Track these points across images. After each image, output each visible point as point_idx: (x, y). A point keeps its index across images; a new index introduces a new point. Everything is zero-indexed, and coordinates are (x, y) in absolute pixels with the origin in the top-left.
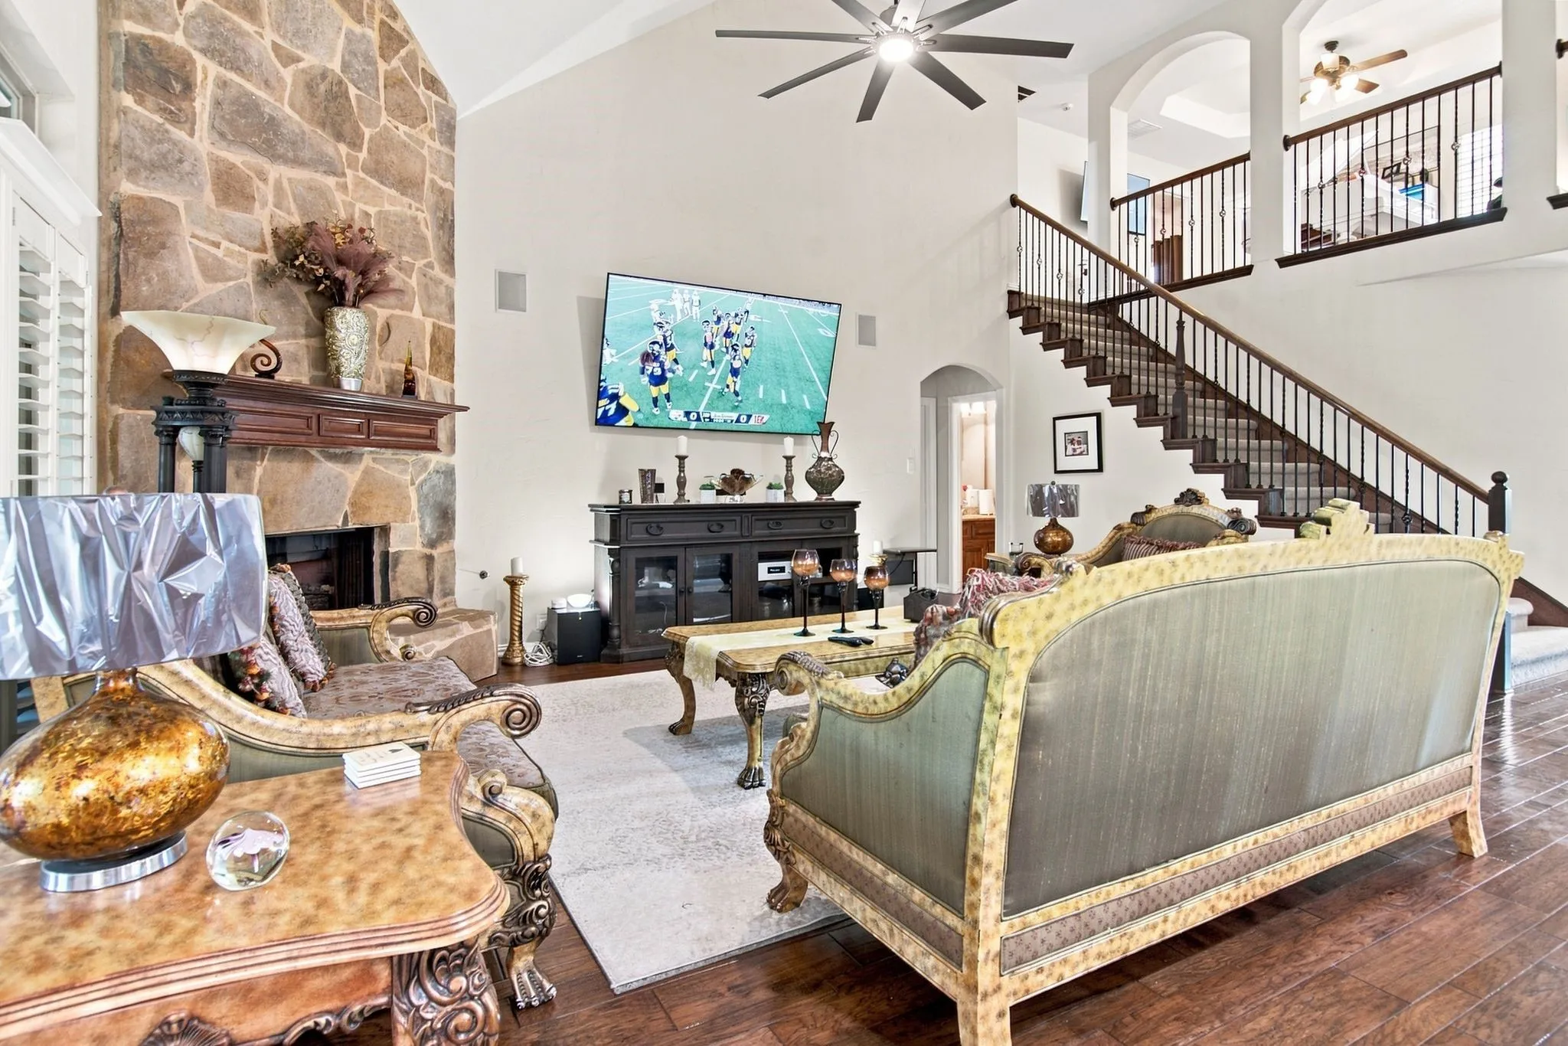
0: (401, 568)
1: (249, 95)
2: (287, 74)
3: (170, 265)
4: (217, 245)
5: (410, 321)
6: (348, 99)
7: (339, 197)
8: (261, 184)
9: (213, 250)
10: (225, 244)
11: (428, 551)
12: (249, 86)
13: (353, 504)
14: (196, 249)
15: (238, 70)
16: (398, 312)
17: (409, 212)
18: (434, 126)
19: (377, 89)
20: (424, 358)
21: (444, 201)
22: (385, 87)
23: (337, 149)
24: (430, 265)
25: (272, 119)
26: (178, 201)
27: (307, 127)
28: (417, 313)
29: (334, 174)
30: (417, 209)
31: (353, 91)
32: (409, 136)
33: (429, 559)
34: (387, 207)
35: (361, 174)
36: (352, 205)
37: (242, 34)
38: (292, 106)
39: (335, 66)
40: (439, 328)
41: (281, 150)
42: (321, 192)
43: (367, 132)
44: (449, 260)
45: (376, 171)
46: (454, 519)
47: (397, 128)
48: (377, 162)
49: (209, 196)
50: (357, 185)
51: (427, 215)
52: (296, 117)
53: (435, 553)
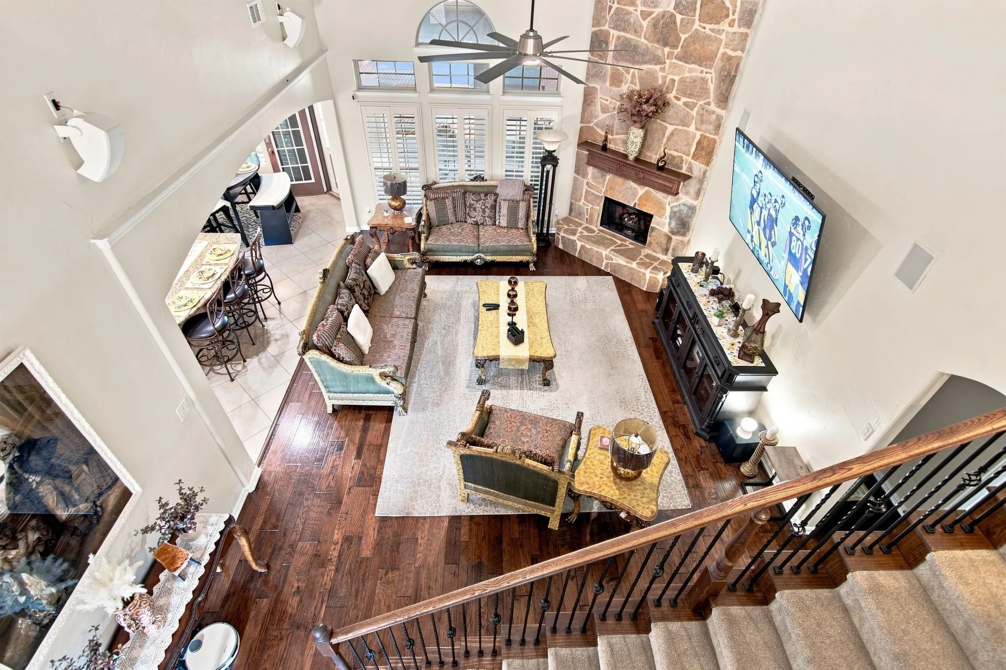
0: (654, 234)
1: (627, 39)
2: (645, 24)
3: (593, 108)
4: (607, 100)
5: (687, 132)
6: (675, 23)
7: (660, 74)
8: (627, 75)
9: (606, 102)
10: (610, 99)
11: (670, 234)
12: (628, 36)
13: (640, 200)
14: (601, 102)
15: (624, 30)
16: (680, 127)
17: (700, 75)
18: (736, 16)
19: (695, 9)
20: (689, 151)
21: (730, 64)
22: (701, 6)
23: (663, 51)
24: (708, 104)
25: (635, 46)
26: (598, 86)
27: (650, 45)
28: (692, 128)
29: (660, 63)
30: (706, 73)
31: (679, 17)
32: (712, 30)
33: (669, 239)
34: (687, 75)
35: (674, 61)
36: (666, 77)
37: (628, 13)
38: (645, 38)
39: (671, 9)
40: (705, 137)
41: (637, 59)
42: (652, 74)
43: (683, 37)
44: (724, 100)
45: (683, 57)
46: (688, 229)
47: (704, 28)
48: (686, 52)
49: (608, 83)
50: (670, 67)
51: (713, 75)
52: (646, 42)
53: (674, 237)
